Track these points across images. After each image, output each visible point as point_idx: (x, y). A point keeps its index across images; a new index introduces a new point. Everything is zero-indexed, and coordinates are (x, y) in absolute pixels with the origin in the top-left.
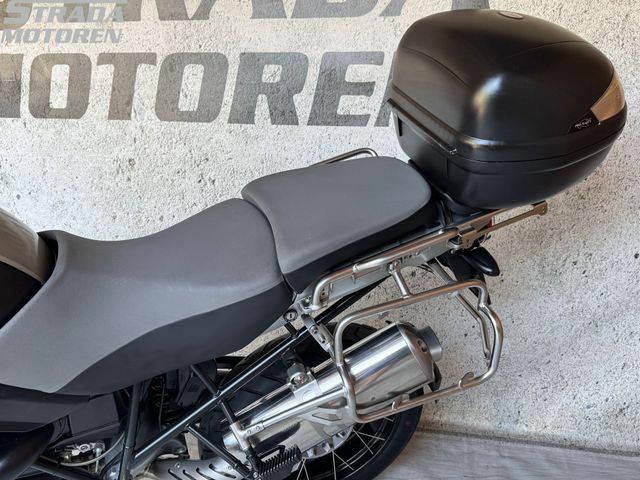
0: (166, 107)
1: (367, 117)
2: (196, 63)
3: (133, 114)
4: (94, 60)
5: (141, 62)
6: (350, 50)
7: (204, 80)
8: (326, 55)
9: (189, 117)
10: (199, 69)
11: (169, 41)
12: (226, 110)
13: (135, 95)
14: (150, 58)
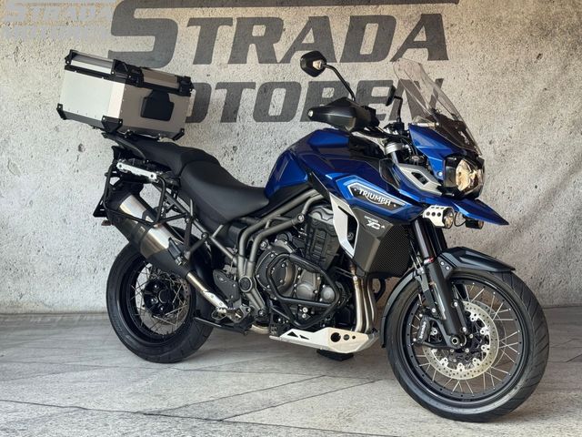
0: (261, 114)
1: (385, 115)
2: (281, 87)
3: (238, 119)
4: (213, 86)
5: (245, 87)
6: (374, 79)
7: (286, 97)
8: (360, 82)
9: (276, 119)
10: (283, 91)
11: (265, 75)
12: (299, 113)
13: (240, 107)
14: (252, 85)
